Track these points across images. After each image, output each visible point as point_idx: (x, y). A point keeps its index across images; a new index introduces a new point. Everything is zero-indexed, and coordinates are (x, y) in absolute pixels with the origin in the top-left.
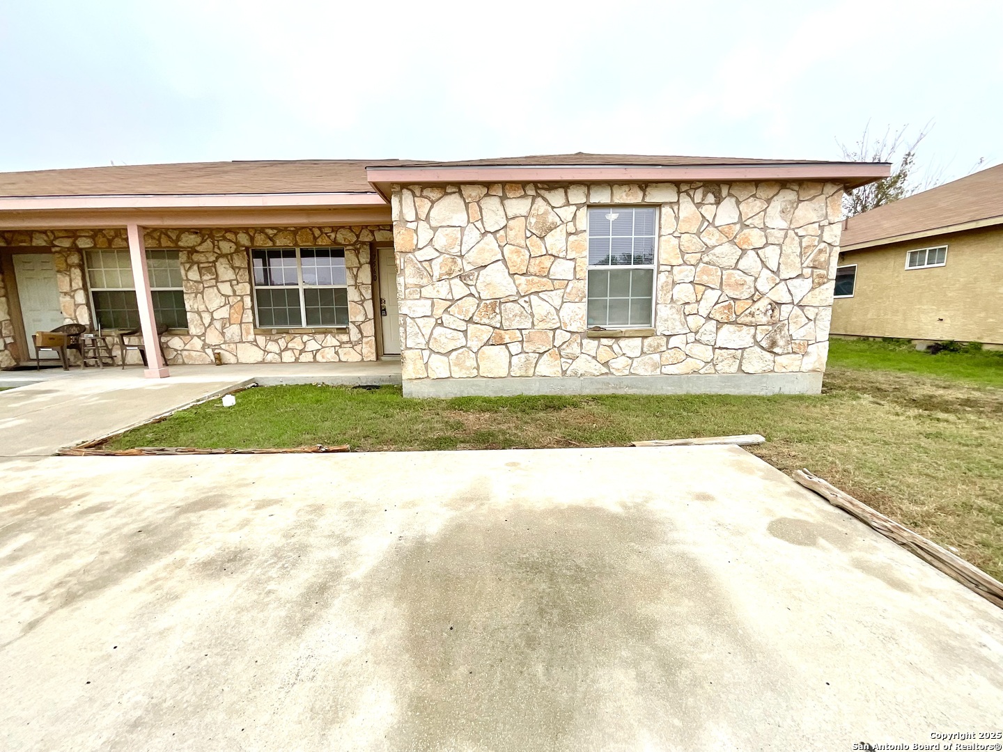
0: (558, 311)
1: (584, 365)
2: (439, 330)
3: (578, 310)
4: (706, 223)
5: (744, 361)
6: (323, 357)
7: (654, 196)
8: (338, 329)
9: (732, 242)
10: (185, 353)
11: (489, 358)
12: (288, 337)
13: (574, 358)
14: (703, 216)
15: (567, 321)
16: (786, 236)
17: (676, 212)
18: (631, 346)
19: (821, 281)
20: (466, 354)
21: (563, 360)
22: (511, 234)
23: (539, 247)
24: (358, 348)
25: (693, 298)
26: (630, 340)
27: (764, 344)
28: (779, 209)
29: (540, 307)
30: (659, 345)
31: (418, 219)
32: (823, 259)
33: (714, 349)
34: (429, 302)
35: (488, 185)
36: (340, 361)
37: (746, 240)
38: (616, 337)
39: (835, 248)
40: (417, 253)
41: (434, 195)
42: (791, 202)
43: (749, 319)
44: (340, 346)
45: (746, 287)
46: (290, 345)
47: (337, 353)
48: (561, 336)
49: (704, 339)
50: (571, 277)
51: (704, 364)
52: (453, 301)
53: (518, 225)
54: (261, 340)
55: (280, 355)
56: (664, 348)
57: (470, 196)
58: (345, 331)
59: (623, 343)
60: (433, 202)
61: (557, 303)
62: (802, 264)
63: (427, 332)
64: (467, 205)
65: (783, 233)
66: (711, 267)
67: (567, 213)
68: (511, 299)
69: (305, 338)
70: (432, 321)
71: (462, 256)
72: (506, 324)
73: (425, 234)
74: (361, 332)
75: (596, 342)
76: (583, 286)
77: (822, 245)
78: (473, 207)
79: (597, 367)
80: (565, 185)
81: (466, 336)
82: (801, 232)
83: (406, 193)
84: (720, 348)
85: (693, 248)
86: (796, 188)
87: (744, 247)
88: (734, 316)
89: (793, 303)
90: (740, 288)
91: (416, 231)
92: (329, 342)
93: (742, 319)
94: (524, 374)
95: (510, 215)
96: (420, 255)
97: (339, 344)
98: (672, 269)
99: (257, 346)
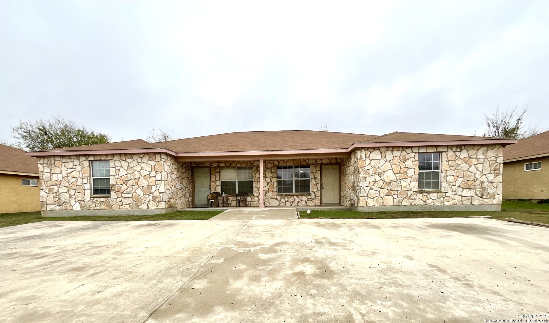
0: (409, 185)
1: (418, 202)
2: (371, 191)
3: (416, 185)
4: (457, 157)
5: (472, 201)
6: (301, 204)
7: (440, 150)
8: (307, 194)
9: (466, 163)
10: (252, 202)
11: (387, 199)
12: (289, 197)
13: (415, 200)
14: (456, 155)
15: (412, 188)
16: (484, 161)
17: (447, 154)
18: (433, 196)
19: (497, 174)
20: (379, 198)
21: (411, 200)
22: (395, 161)
23: (403, 165)
24: (314, 201)
25: (454, 180)
26: (433, 194)
27: (479, 195)
28: (481, 152)
29: (404, 183)
30: (443, 196)
31: (366, 157)
32: (497, 168)
33: (462, 197)
34: (368, 182)
35: (388, 147)
36: (307, 205)
37: (471, 162)
38: (428, 193)
39: (501, 164)
41: (371, 150)
42: (485, 150)
43: (473, 187)
44: (307, 200)
45: (471, 177)
46: (289, 200)
47: (306, 202)
48: (410, 193)
49: (458, 193)
50: (413, 174)
51: (458, 202)
52: (376, 182)
53: (397, 159)
54: (279, 198)
55: (285, 203)
56: (444, 197)
58: (310, 195)
59: (431, 195)
60: (371, 152)
61: (409, 182)
62: (490, 169)
63: (367, 191)
64: (381, 153)
65: (483, 160)
66: (459, 171)
67: (412, 155)
68: (395, 181)
69: (295, 197)
70: (369, 188)
71: (379, 168)
72: (392, 189)
73: (368, 161)
74: (315, 195)
75: (422, 195)
76: (417, 177)
77: (497, 164)
78: (383, 154)
79: (422, 203)
80: (412, 147)
81: (379, 193)
82: (489, 159)
83: (363, 150)
84: (464, 196)
85: (453, 165)
86: (487, 146)
87: (470, 164)
88: (468, 186)
89: (488, 182)
90: (470, 177)
91: (365, 161)
92: (303, 199)
93: (471, 187)
94: (398, 205)
95: (394, 156)
96: (366, 168)
97: (307, 199)
98: (446, 171)
99: (278, 200)
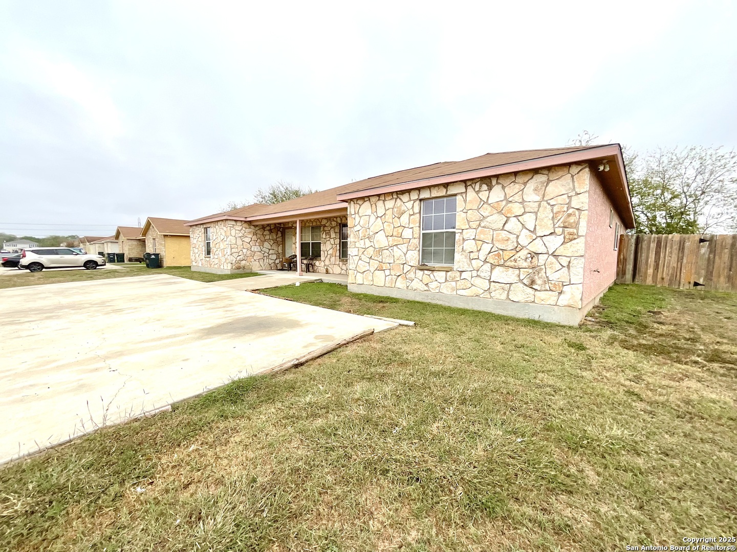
0: (405, 255)
1: (416, 284)
2: (360, 262)
3: (414, 255)
4: (482, 203)
5: (510, 292)
7: (452, 190)
9: (500, 212)
11: (377, 276)
13: (412, 280)
14: (481, 199)
15: (409, 260)
16: (539, 206)
17: (465, 198)
18: (440, 276)
19: (571, 237)
20: (369, 274)
21: (407, 280)
22: (387, 217)
23: (397, 223)
25: (475, 249)
26: (440, 272)
27: (525, 281)
28: (533, 188)
29: (397, 252)
30: (455, 277)
32: (572, 221)
33: (490, 282)
34: (357, 249)
35: (379, 195)
37: (510, 211)
38: (432, 270)
39: (583, 212)
40: (355, 228)
41: (360, 202)
42: (542, 183)
43: (512, 264)
45: (510, 242)
48: (407, 268)
49: (482, 275)
50: (411, 237)
51: (483, 291)
52: (365, 249)
53: (389, 212)
54: (341, 263)
56: (458, 279)
57: (373, 201)
59: (435, 273)
60: (360, 205)
61: (405, 251)
62: (554, 225)
63: (356, 262)
64: (371, 205)
65: (537, 204)
66: (485, 229)
67: (410, 204)
68: (386, 248)
70: (358, 257)
71: (369, 228)
72: (384, 260)
75: (422, 272)
76: (420, 241)
77: (571, 211)
78: (374, 205)
79: (422, 286)
80: (409, 191)
81: (369, 266)
82: (552, 202)
83: (352, 203)
84: (494, 282)
85: (474, 219)
86: (546, 172)
87: (508, 215)
88: (502, 261)
89: (547, 253)
90: (506, 242)
91: (355, 218)
93: (508, 264)
94: (390, 286)
95: (387, 208)
98: (462, 231)
99: (339, 266)
